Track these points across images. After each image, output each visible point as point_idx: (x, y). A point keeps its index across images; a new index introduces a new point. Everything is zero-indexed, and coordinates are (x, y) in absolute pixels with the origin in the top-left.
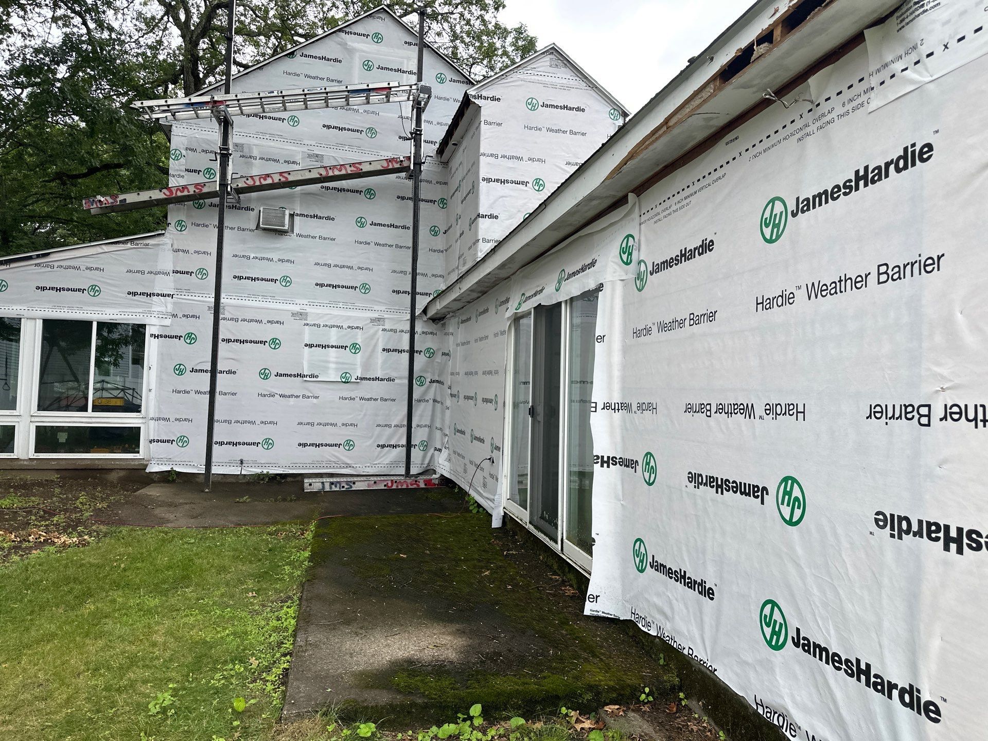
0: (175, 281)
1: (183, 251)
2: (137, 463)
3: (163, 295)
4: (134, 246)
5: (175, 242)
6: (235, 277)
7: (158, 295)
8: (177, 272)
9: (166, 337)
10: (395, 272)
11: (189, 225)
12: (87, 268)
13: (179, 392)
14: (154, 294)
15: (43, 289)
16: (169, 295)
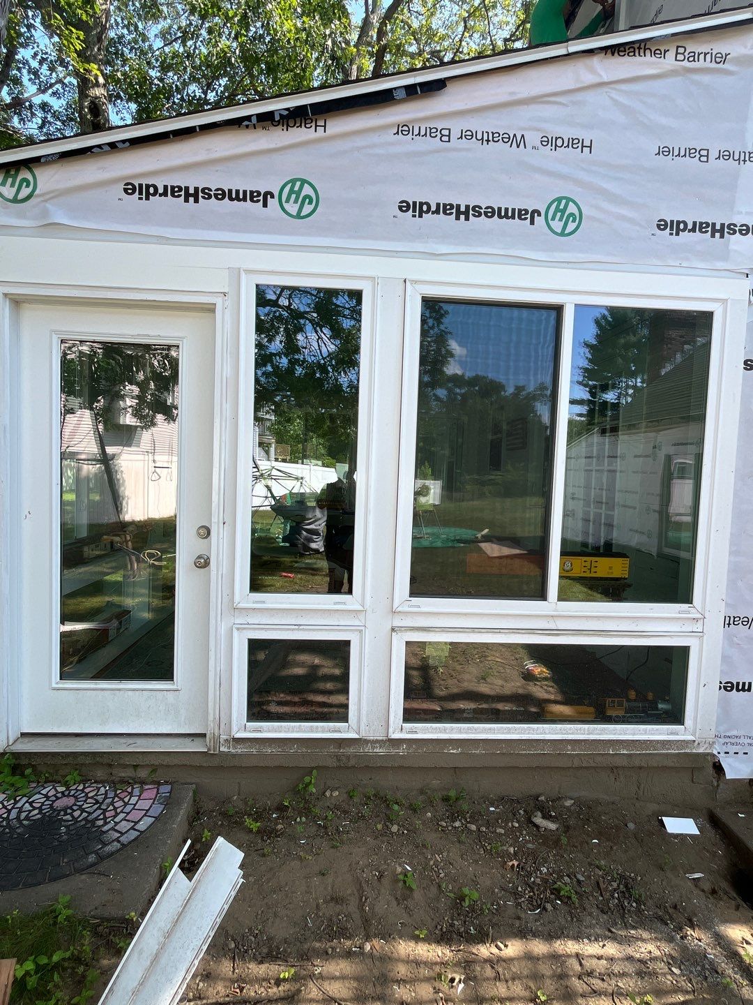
4: (686, 63)
7: (744, 230)
12: (546, 141)
14: (732, 228)
15: (420, 209)
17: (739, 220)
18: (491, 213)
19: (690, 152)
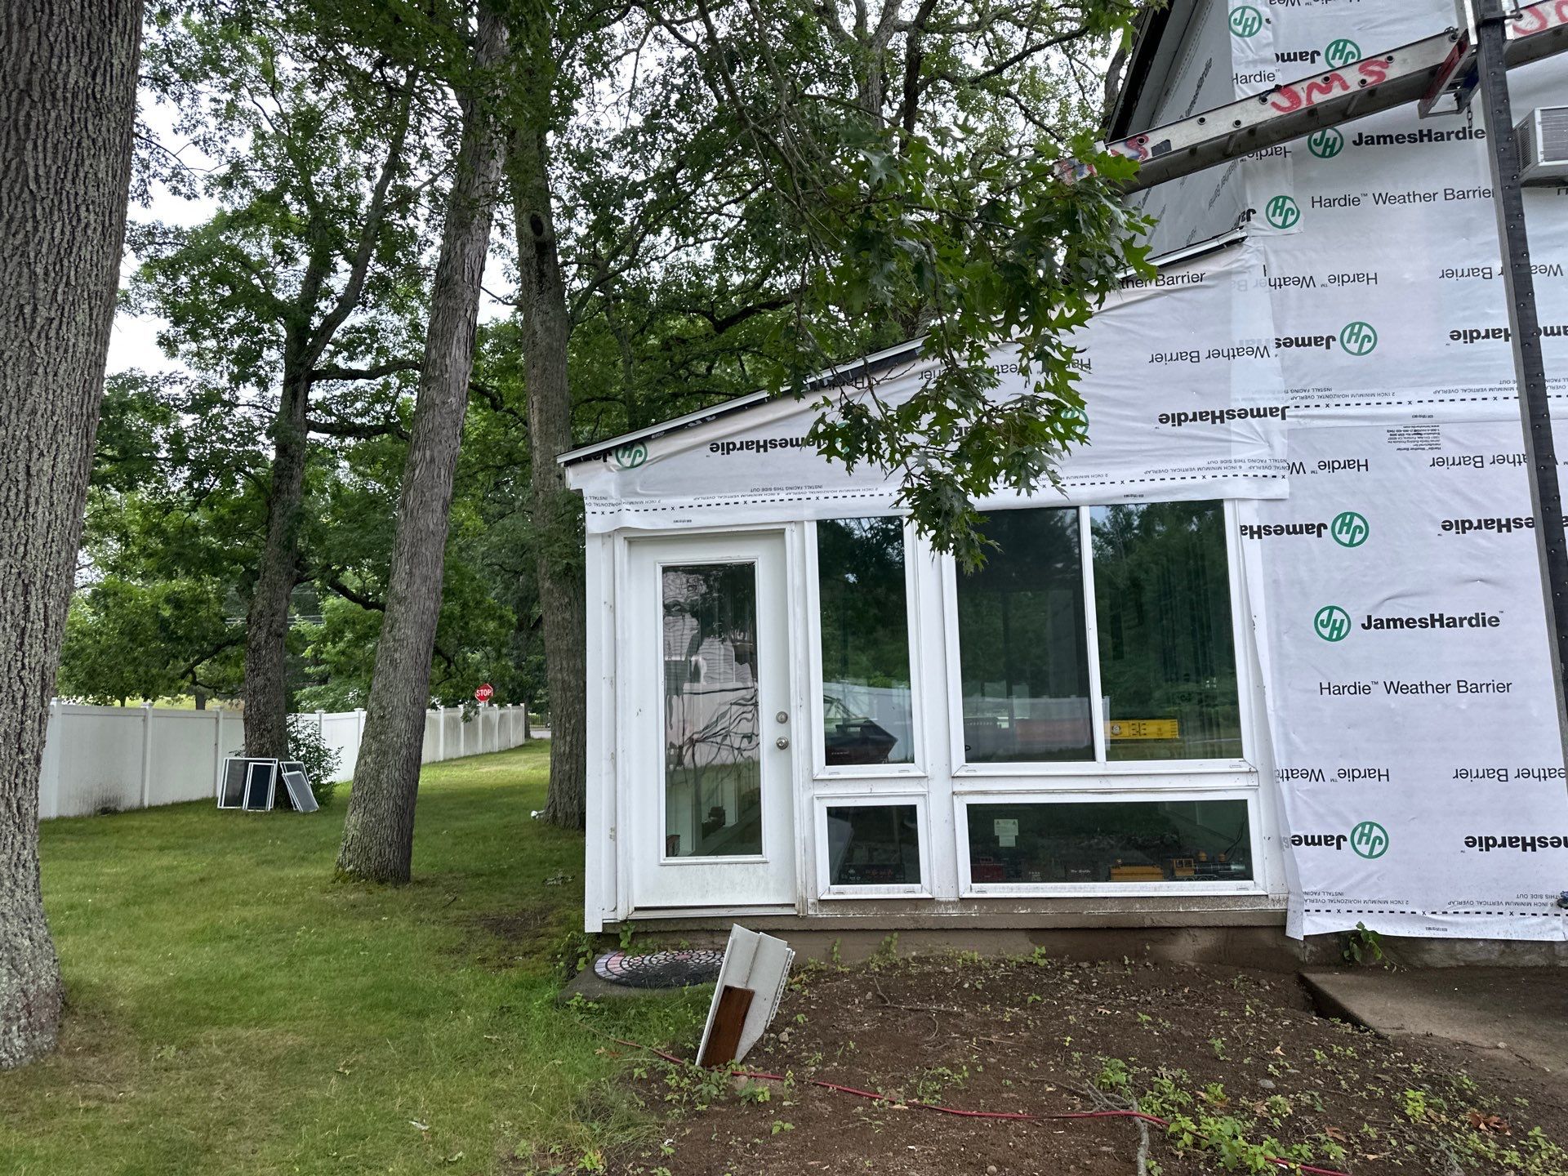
0: (1284, 369)
1: (1299, 281)
2: (1247, 908)
3: (1258, 414)
4: (1166, 287)
5: (1272, 258)
6: (1455, 336)
7: (1243, 414)
8: (1289, 343)
9: (1279, 530)
11: (1305, 206)
13: (1340, 690)
14: (1231, 414)
16: (1273, 412)
17: (1236, 406)
19: (1181, 356)
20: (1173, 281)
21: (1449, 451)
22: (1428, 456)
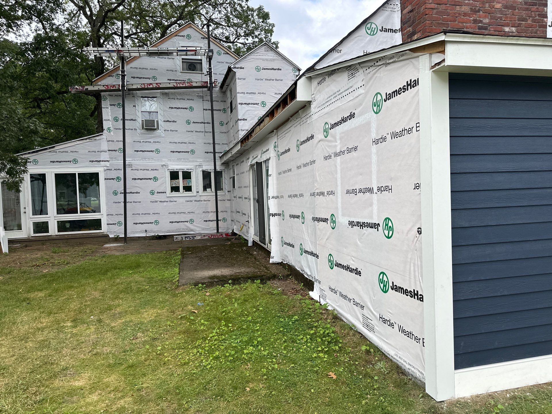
0: (109, 155)
1: (111, 141)
2: (101, 234)
3: (105, 161)
5: (108, 137)
6: (135, 151)
7: (103, 161)
8: (110, 150)
9: (108, 179)
10: (205, 143)
11: (113, 130)
12: (71, 152)
13: (116, 203)
14: (101, 161)
15: (54, 162)
16: (107, 161)
17: (101, 160)
18: (64, 162)
19: (93, 152)
20: (91, 140)
21: (134, 168)
22: (131, 169)
